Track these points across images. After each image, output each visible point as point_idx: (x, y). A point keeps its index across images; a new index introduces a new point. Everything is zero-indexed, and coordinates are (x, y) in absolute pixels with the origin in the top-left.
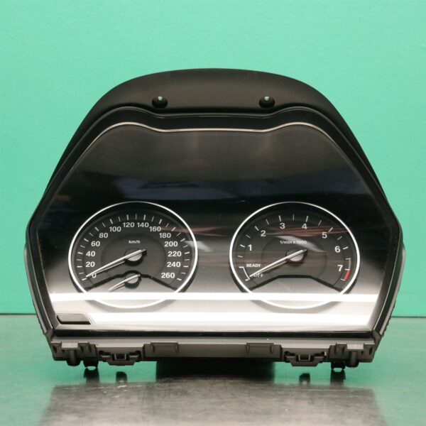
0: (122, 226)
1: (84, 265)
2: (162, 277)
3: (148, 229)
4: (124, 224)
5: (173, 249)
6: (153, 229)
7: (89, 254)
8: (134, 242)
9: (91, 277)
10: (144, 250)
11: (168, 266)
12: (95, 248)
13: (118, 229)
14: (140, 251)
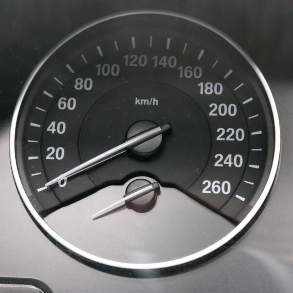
0: (121, 62)
1: (43, 154)
2: (204, 191)
3: (176, 72)
4: (126, 57)
5: (227, 122)
6: (186, 73)
7: (52, 128)
8: (145, 101)
9: (56, 185)
10: (167, 126)
11: (217, 164)
12: (65, 115)
13: (113, 70)
14: (159, 129)
